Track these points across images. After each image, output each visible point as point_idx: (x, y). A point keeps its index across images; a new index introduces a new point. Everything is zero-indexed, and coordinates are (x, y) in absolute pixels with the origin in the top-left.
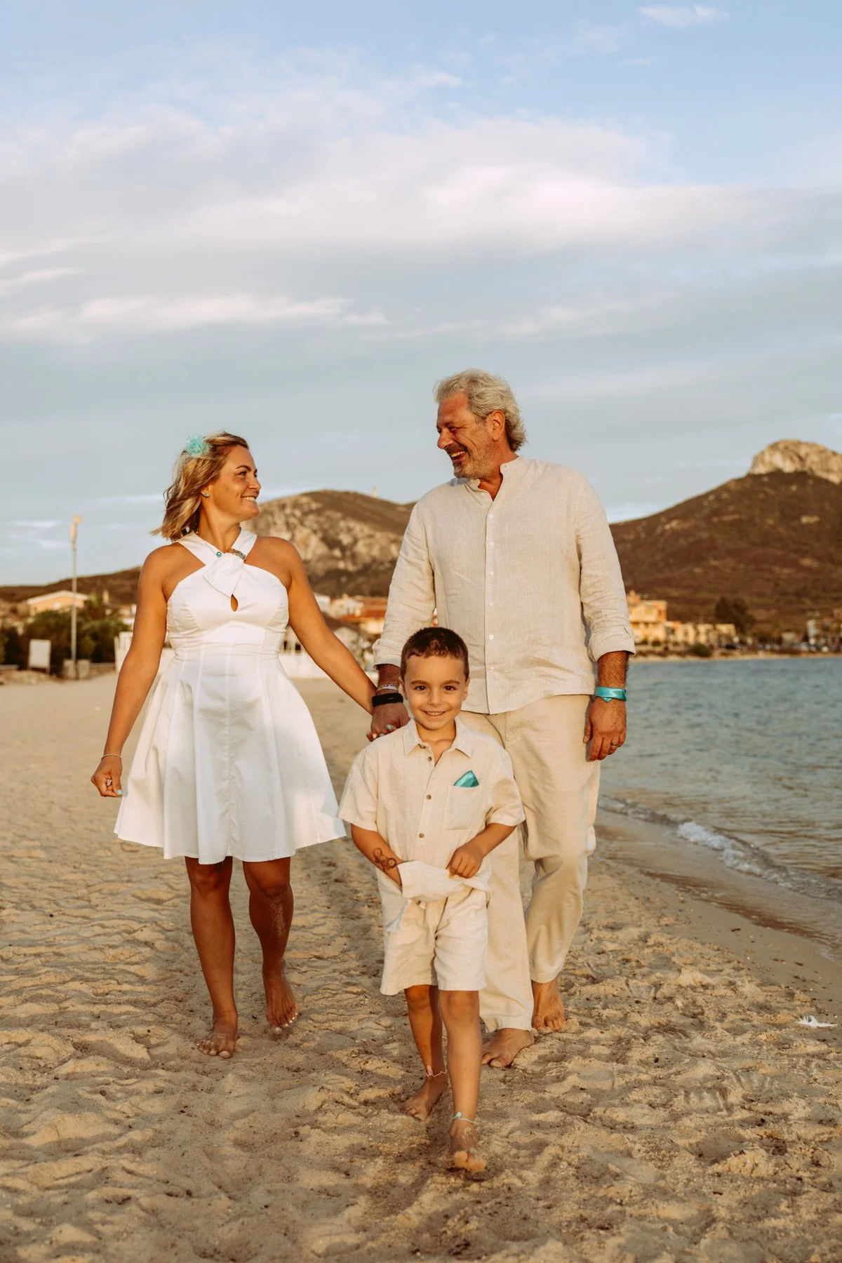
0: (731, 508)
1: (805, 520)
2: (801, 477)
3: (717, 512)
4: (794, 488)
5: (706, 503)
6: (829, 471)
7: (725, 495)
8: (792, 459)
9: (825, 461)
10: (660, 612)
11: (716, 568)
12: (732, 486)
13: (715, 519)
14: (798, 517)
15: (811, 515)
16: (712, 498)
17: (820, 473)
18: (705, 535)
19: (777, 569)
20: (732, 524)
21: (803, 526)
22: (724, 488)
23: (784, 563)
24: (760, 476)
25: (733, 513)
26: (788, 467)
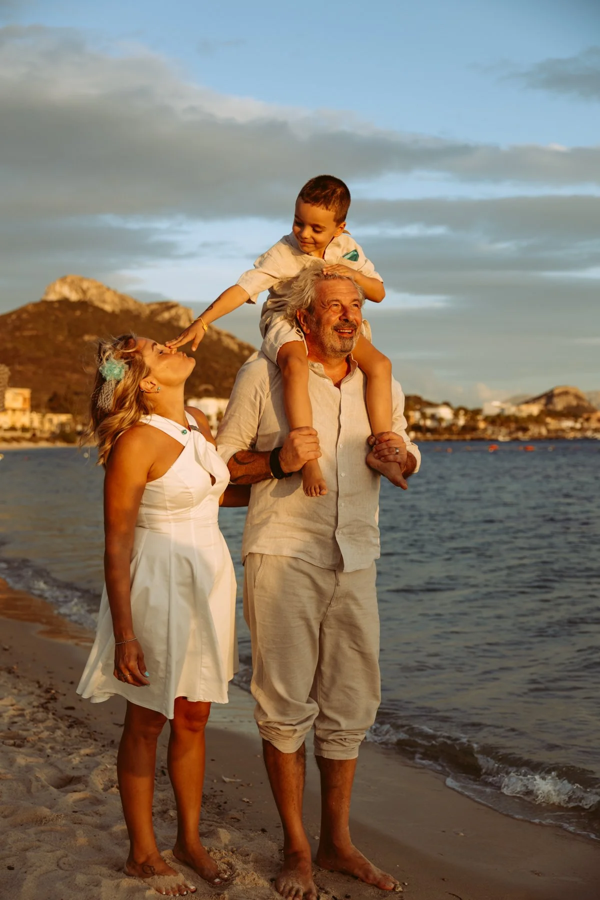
0: (30, 326)
1: (87, 338)
2: (83, 305)
3: (18, 328)
4: (78, 313)
5: (9, 321)
6: (104, 302)
7: (25, 316)
8: (76, 291)
9: (101, 294)
10: (25, 399)
11: (20, 372)
12: (30, 308)
13: (17, 334)
14: (81, 336)
15: (92, 334)
16: (14, 317)
17: (98, 303)
18: (9, 345)
19: (68, 374)
20: (31, 338)
21: (85, 343)
22: (23, 310)
23: (75, 371)
24: (51, 303)
25: (32, 329)
26: (74, 297)
